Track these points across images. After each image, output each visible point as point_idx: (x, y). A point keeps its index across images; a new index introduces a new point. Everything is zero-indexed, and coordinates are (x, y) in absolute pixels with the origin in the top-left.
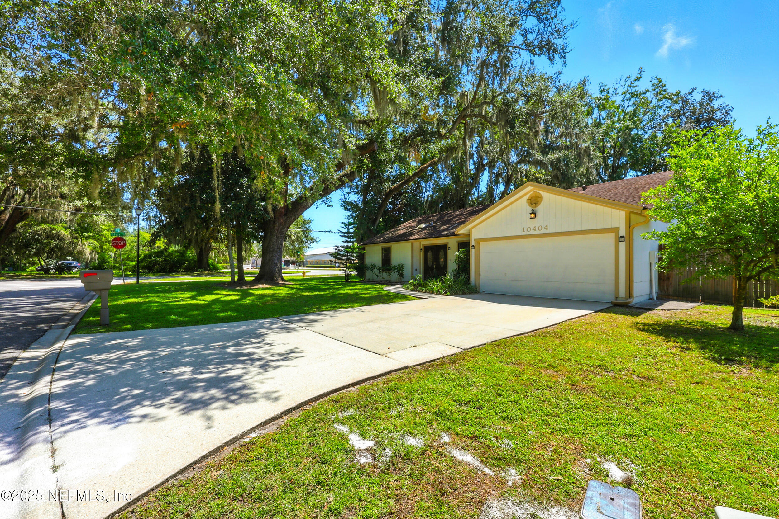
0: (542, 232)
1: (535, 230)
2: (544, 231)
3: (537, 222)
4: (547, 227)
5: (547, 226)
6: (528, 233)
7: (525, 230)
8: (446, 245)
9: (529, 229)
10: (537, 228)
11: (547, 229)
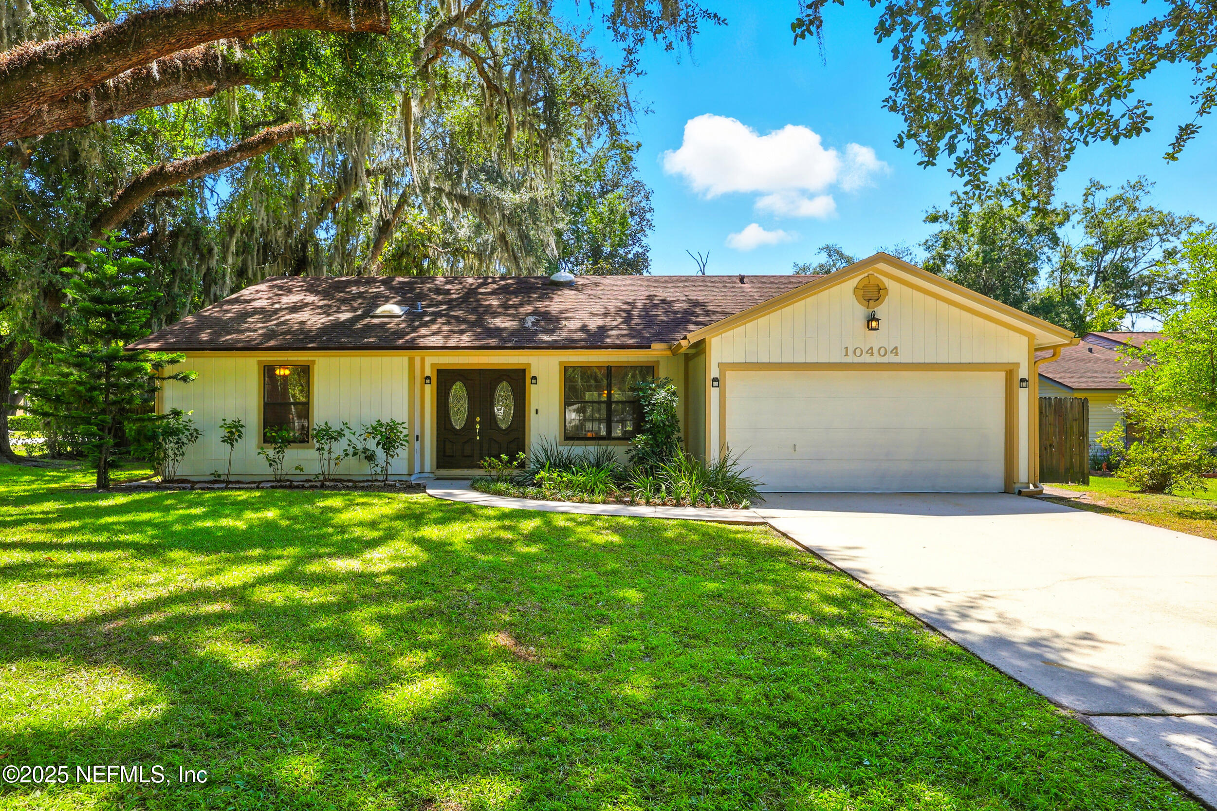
0: (885, 360)
1: (872, 354)
2: (891, 358)
3: (875, 340)
4: (895, 351)
5: (896, 348)
6: (857, 360)
7: (850, 352)
8: (524, 371)
9: (858, 352)
10: (875, 351)
11: (897, 354)
